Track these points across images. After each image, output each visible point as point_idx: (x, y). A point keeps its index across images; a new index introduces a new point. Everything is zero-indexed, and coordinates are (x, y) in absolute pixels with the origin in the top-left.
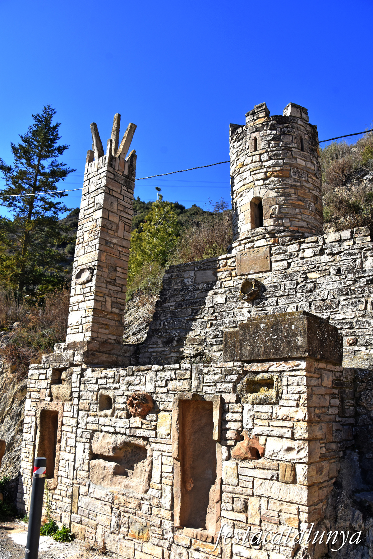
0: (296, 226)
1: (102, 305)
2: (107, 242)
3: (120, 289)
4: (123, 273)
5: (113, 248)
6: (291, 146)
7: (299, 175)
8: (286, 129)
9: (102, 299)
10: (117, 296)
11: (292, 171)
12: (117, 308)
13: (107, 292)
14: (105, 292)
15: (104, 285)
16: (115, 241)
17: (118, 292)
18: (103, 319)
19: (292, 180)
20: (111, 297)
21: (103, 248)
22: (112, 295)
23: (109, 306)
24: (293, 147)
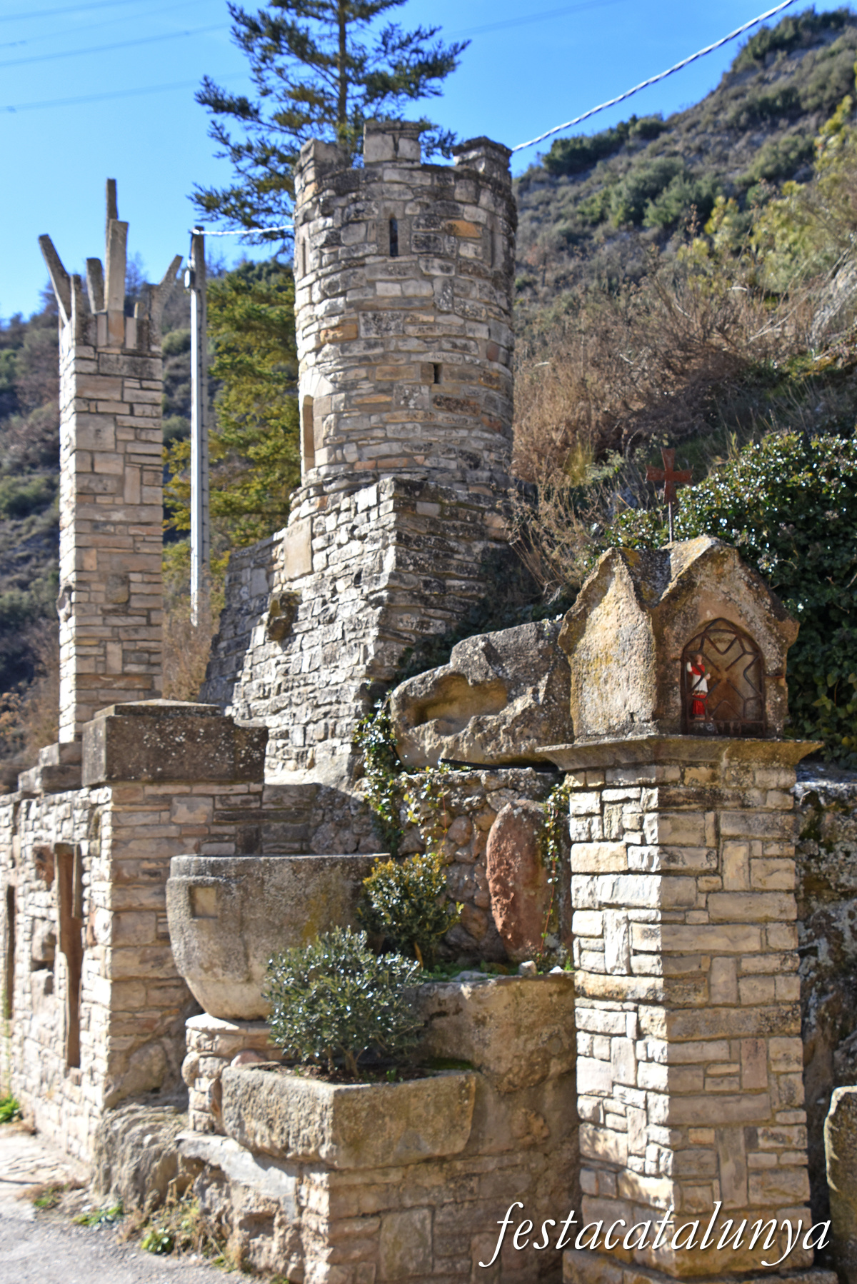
0: (370, 459)
1: (97, 662)
2: (96, 525)
3: (144, 621)
4: (149, 583)
5: (114, 534)
6: (360, 254)
7: (379, 328)
8: (352, 207)
9: (94, 651)
10: (136, 637)
11: (362, 320)
12: (139, 662)
13: (107, 633)
14: (101, 634)
15: (99, 621)
16: (117, 516)
17: (136, 628)
18: (102, 692)
19: (362, 344)
20: (120, 641)
21: (85, 540)
22: (123, 636)
23: (115, 663)
24: (367, 256)
